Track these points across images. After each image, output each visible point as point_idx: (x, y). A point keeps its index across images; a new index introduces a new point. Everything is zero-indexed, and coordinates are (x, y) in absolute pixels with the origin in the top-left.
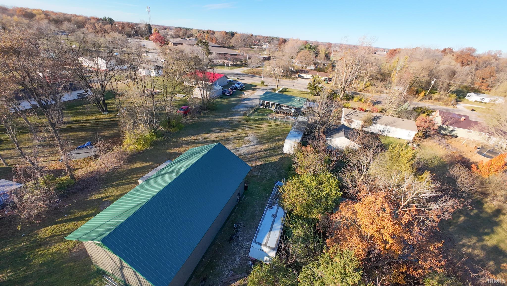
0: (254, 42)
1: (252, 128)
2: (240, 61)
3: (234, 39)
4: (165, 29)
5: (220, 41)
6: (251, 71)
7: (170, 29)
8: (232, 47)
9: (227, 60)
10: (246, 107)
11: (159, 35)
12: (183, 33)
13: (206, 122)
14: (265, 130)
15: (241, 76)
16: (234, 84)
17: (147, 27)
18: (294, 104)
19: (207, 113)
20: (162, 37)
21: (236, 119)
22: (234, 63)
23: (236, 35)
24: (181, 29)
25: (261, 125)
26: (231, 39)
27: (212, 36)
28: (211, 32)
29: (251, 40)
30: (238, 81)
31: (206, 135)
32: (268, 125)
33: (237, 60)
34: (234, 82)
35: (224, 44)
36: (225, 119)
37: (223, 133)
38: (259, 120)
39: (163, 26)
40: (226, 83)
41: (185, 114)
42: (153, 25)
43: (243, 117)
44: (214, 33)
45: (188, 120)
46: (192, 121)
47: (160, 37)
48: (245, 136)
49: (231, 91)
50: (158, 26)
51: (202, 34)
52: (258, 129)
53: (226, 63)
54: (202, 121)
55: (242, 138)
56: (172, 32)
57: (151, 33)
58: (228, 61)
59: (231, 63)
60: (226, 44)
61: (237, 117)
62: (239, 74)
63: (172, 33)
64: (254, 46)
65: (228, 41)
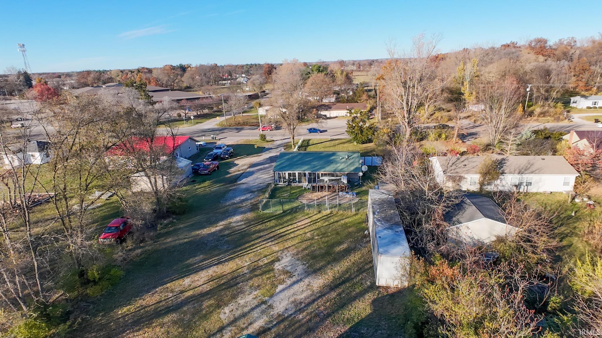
0: (223, 75)
1: (280, 236)
2: (209, 108)
3: (187, 75)
4: (59, 77)
5: (164, 82)
6: (232, 121)
7: (69, 75)
8: (188, 89)
9: (185, 110)
10: (249, 190)
11: (46, 86)
12: (94, 79)
13: (174, 247)
14: (309, 235)
15: (218, 132)
16: (212, 149)
17: (22, 78)
18: (340, 168)
19: (172, 223)
20: (52, 90)
21: (237, 222)
22: (199, 113)
23: (189, 69)
24: (89, 72)
25: (295, 225)
26: (182, 76)
27: (148, 75)
28: (146, 70)
29: (217, 73)
30: (216, 143)
31: (180, 282)
32: (310, 220)
33: (203, 107)
34: (209, 146)
35: (172, 85)
36: (213, 230)
37: (220, 266)
38: (285, 213)
39: (54, 74)
40: (195, 151)
41: (121, 240)
42: (34, 74)
43: (250, 215)
44: (150, 71)
45: (130, 250)
46: (139, 251)
47: (49, 89)
48: (273, 262)
49: (210, 165)
50: (44, 74)
51: (129, 76)
52: (292, 235)
53: (183, 115)
54: (164, 247)
55: (268, 269)
56: (72, 80)
57: (30, 86)
58: (187, 112)
59: (192, 114)
60: (175, 85)
61: (238, 218)
62: (213, 130)
63: (73, 82)
64: (224, 82)
65: (177, 81)
